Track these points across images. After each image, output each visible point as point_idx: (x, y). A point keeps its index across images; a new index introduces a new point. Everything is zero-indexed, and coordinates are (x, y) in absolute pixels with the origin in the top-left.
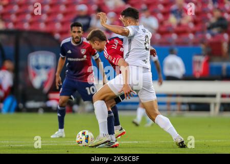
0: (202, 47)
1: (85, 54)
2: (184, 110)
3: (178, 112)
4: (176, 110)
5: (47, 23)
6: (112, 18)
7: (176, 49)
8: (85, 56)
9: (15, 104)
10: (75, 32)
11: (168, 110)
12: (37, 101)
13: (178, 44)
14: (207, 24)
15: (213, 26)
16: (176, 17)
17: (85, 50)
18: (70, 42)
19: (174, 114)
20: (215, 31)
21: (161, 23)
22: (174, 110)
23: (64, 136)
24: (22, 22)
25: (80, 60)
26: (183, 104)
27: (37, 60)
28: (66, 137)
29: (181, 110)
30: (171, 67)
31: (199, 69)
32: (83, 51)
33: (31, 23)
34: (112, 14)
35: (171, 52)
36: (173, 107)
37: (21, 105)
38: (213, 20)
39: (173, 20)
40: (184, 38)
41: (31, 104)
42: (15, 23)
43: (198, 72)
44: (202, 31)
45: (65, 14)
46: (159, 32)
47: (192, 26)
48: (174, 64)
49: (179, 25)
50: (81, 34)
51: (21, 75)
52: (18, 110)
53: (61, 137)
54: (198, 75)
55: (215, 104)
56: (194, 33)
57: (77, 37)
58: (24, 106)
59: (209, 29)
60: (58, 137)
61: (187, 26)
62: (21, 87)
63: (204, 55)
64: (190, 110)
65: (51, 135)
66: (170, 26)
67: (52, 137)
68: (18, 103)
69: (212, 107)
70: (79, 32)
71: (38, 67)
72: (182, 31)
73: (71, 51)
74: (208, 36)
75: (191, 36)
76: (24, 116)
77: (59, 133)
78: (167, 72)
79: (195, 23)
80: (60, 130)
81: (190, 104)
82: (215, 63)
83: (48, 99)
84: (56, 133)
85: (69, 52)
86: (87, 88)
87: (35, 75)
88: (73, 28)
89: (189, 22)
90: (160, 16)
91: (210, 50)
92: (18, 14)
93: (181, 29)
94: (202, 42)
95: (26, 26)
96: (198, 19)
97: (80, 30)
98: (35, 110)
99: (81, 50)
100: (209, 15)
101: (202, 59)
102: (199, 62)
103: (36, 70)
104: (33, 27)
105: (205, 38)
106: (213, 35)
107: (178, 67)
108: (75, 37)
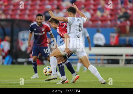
0: (115, 28)
1: (44, 31)
2: (105, 63)
3: (102, 64)
4: (101, 63)
5: (29, 15)
6: (65, 12)
7: (100, 30)
8: (44, 32)
9: (11, 60)
10: (39, 19)
11: (96, 63)
12: (23, 58)
13: (101, 27)
14: (118, 16)
15: (121, 17)
16: (101, 12)
17: (44, 29)
18: (36, 24)
19: (99, 65)
20: (122, 20)
21: (92, 15)
22: (99, 63)
23: (38, 77)
24: (15, 14)
25: (41, 34)
26: (104, 60)
27: (23, 36)
28: (39, 78)
29: (103, 63)
30: (97, 40)
31: (113, 41)
32: (43, 30)
33: (20, 15)
34: (65, 10)
35: (98, 31)
36: (99, 61)
37: (14, 61)
38: (121, 14)
39: (99, 14)
40: (105, 23)
41: (20, 60)
42: (11, 15)
43: (113, 42)
44: (115, 20)
45: (39, 10)
46: (91, 20)
47: (109, 17)
48: (100, 38)
49: (102, 16)
50: (42, 20)
51: (14, 44)
52: (13, 63)
53: (36, 78)
54: (113, 44)
55: (122, 60)
56: (111, 21)
57: (40, 22)
58: (16, 61)
59: (119, 18)
60: (35, 78)
61: (107, 17)
62: (14, 50)
63: (116, 33)
64: (108, 63)
65: (31, 77)
66: (97, 17)
67: (31, 78)
68: (13, 59)
69: (120, 62)
70: (41, 19)
71: (24, 40)
72: (104, 20)
73: (36, 29)
74: (119, 22)
75: (109, 23)
76: (16, 67)
77: (35, 76)
78: (96, 42)
79: (111, 15)
80: (35, 74)
81: (108, 60)
82: (123, 37)
83: (30, 57)
84: (34, 76)
85: (35, 30)
86: (44, 50)
87: (22, 44)
88: (38, 17)
89: (108, 15)
90: (92, 12)
91: (119, 30)
92: (13, 11)
93: (103, 19)
94: (115, 26)
95: (17, 17)
96: (113, 13)
97: (42, 18)
98: (22, 63)
99: (42, 29)
100: (119, 11)
101: (115, 35)
102: (114, 37)
103: (23, 41)
104: (21, 18)
105: (116, 23)
106: (121, 22)
107: (101, 39)
108: (39, 22)
